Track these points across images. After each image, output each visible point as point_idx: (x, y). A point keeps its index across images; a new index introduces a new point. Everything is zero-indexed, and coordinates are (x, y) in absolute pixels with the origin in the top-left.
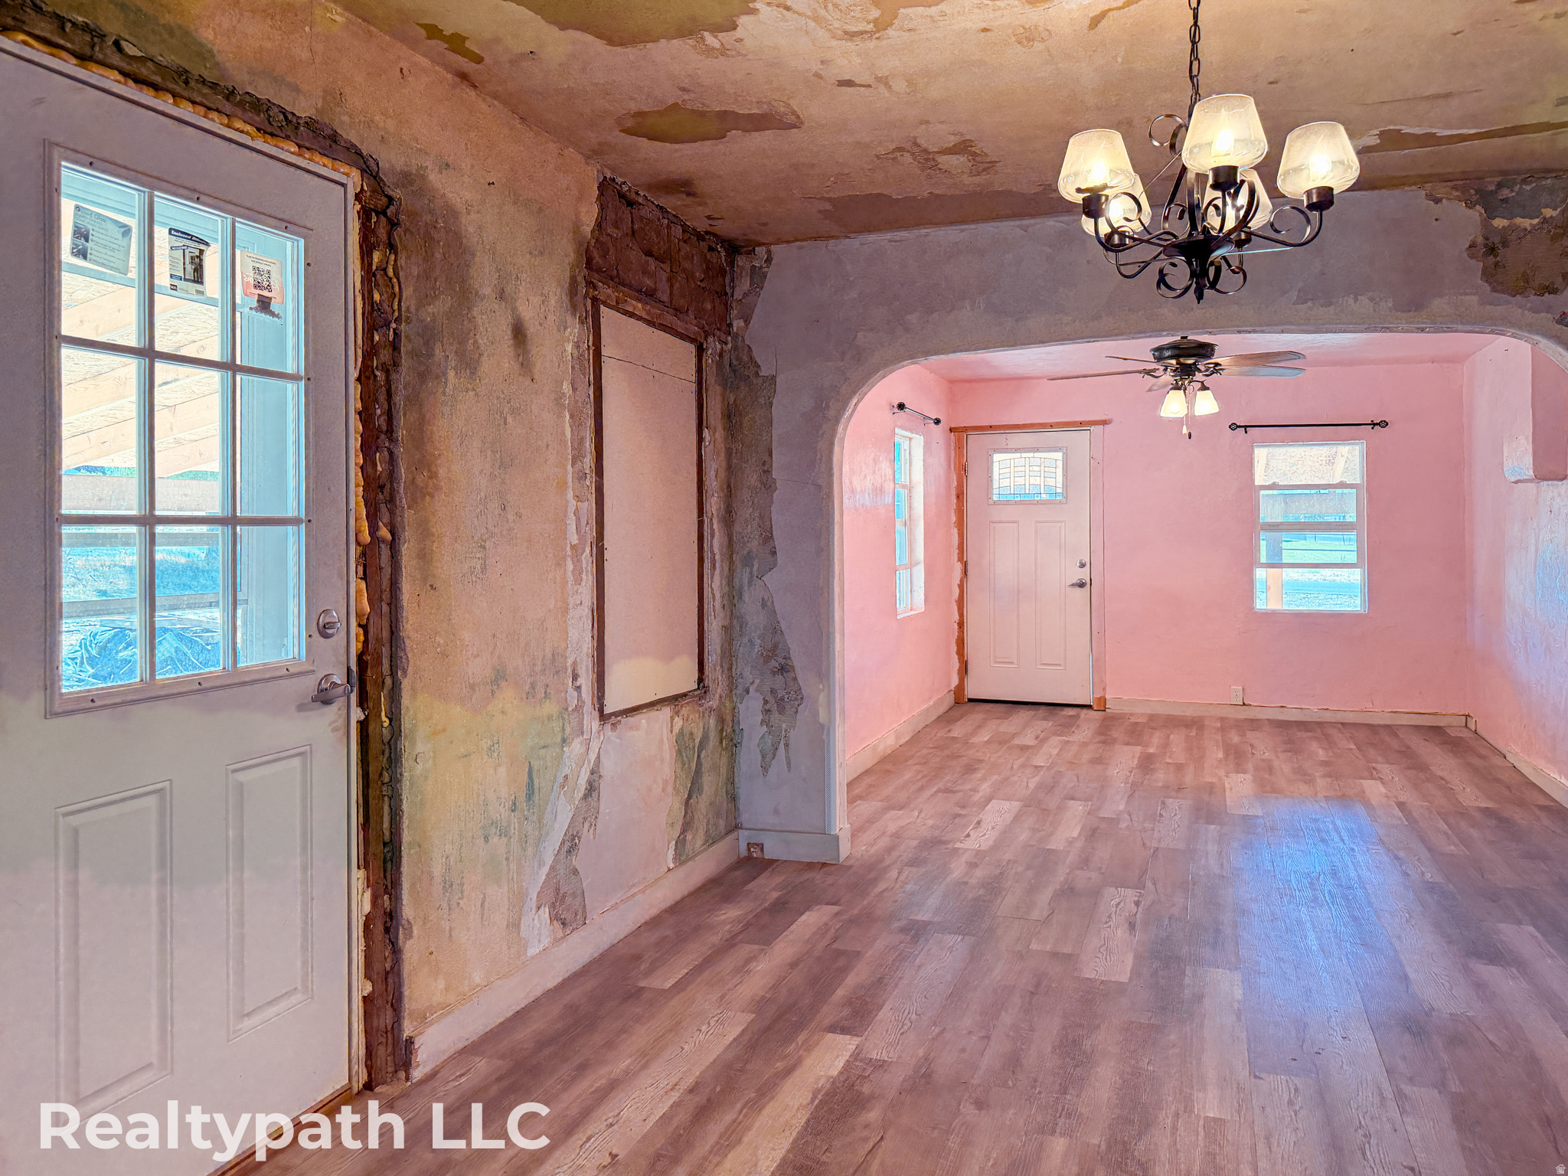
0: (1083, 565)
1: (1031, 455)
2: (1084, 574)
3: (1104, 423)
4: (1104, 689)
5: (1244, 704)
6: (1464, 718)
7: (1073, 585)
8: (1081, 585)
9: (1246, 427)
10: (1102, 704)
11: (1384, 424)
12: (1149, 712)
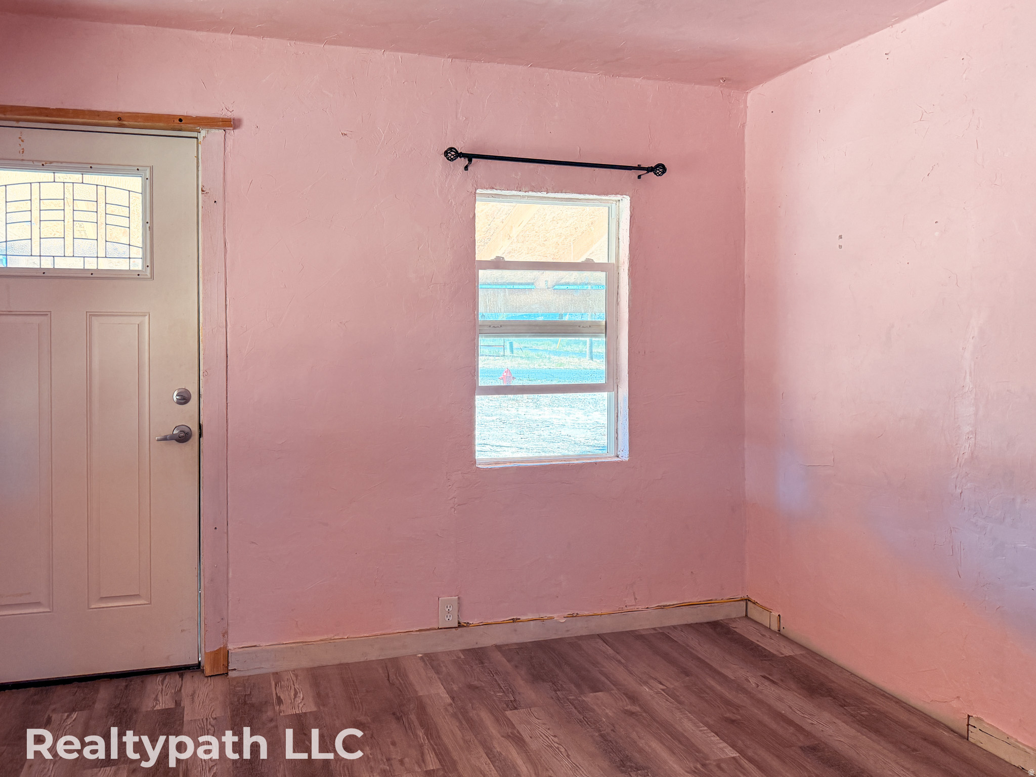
0: (184, 399)
1: (77, 177)
2: (186, 416)
3: (229, 124)
4: (225, 634)
5: (460, 625)
6: (744, 603)
7: (165, 439)
8: (183, 437)
9: (470, 157)
10: (222, 657)
11: (659, 169)
12: (305, 663)
